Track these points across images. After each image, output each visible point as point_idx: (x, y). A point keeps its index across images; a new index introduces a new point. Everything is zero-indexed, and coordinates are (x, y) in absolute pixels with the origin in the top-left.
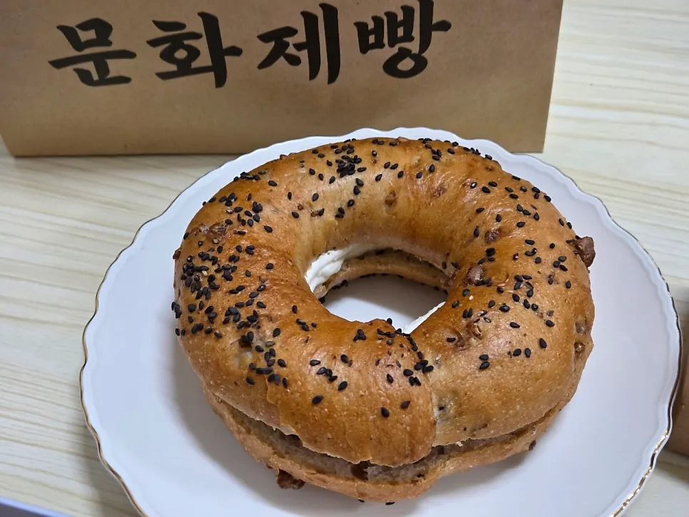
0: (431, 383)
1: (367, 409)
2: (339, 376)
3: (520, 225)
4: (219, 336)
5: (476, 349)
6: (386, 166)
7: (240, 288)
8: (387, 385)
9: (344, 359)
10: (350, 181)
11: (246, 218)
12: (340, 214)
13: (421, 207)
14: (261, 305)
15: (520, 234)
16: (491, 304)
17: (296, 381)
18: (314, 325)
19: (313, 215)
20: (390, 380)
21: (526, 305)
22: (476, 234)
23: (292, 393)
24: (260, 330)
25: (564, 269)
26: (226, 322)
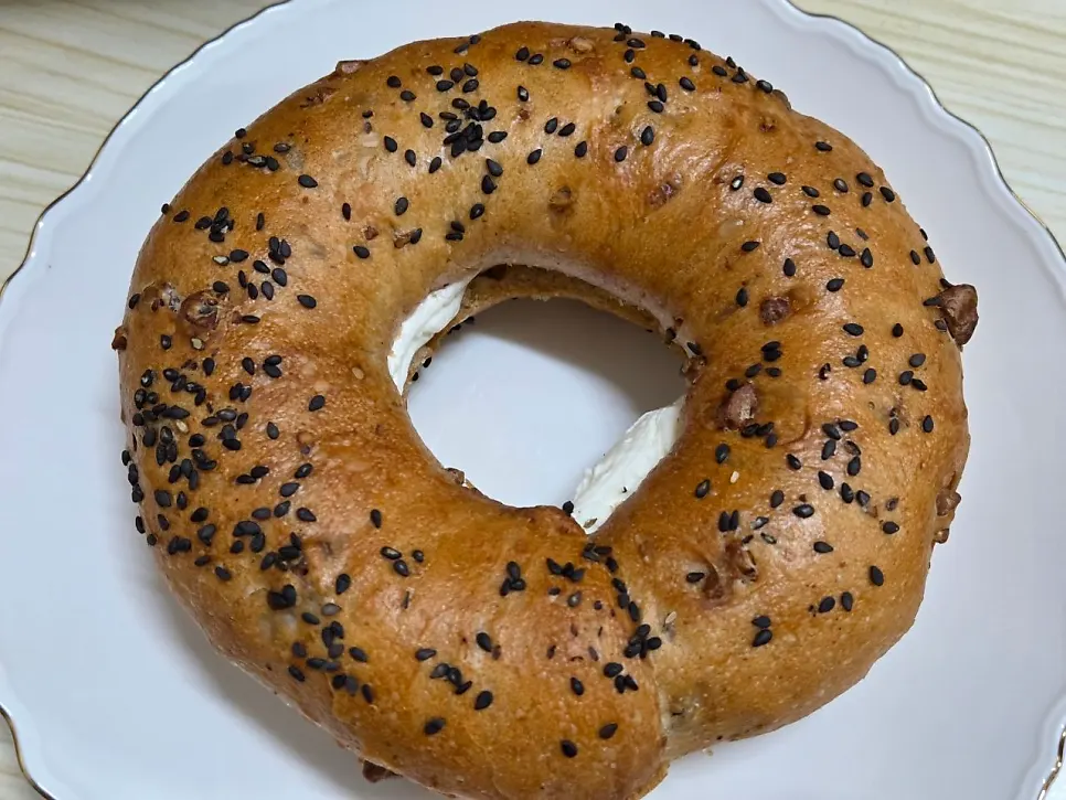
0: (656, 671)
1: (533, 742)
2: (475, 680)
3: (834, 286)
4: (224, 575)
5: (746, 604)
6: (550, 127)
7: (260, 472)
8: (571, 698)
9: (484, 641)
10: (472, 165)
11: (257, 279)
12: (455, 232)
13: (626, 224)
14: (305, 515)
15: (835, 308)
16: (776, 499)
17: (389, 692)
18: (418, 556)
19: (397, 244)
20: (577, 688)
21: (846, 495)
22: (741, 300)
23: (382, 712)
24: (308, 577)
25: (919, 386)
26: (236, 549)
